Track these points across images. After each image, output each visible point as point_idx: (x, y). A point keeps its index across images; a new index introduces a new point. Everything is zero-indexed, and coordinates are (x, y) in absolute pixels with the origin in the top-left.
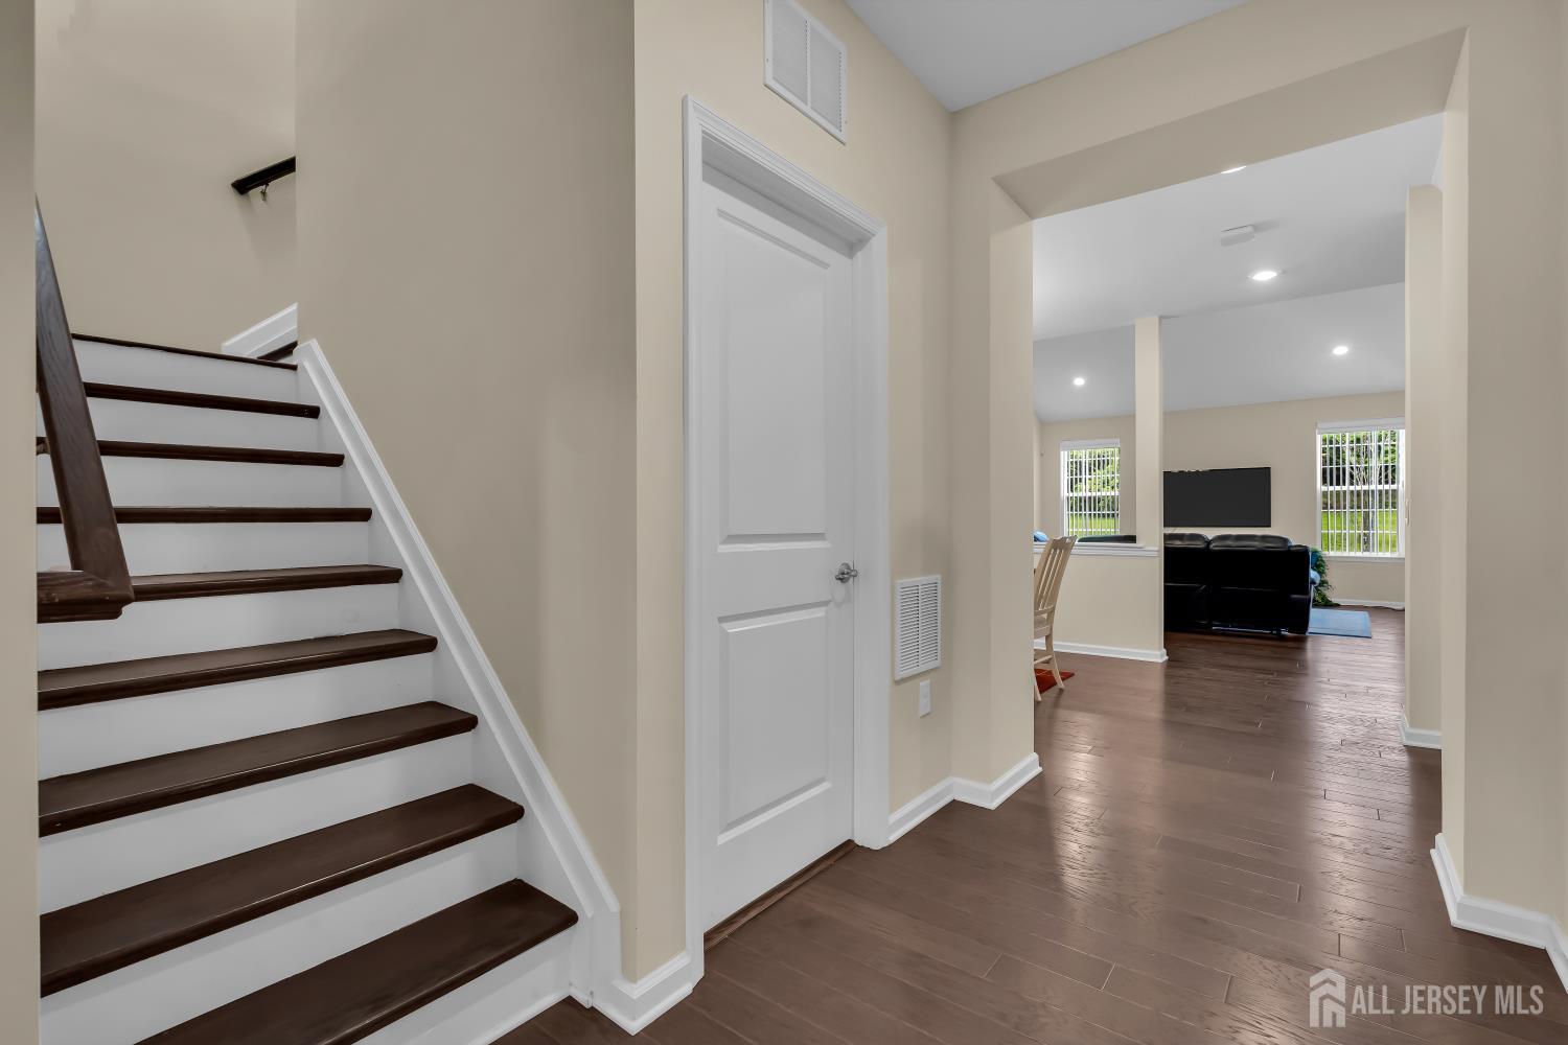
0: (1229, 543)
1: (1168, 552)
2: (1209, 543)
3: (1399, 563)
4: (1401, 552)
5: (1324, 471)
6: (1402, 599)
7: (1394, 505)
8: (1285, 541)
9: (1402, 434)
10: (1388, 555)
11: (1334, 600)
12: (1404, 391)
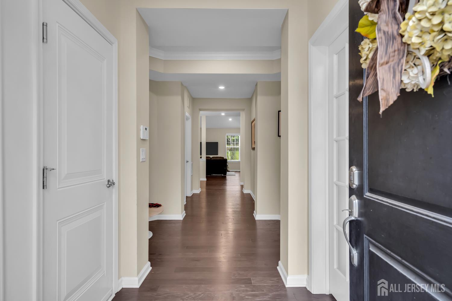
0: (214, 158)
1: (207, 160)
2: (211, 158)
3: (239, 163)
4: (239, 160)
5: (227, 143)
6: (240, 169)
7: (238, 150)
8: (223, 158)
9: (239, 136)
10: (237, 160)
11: (229, 170)
12: (240, 128)
